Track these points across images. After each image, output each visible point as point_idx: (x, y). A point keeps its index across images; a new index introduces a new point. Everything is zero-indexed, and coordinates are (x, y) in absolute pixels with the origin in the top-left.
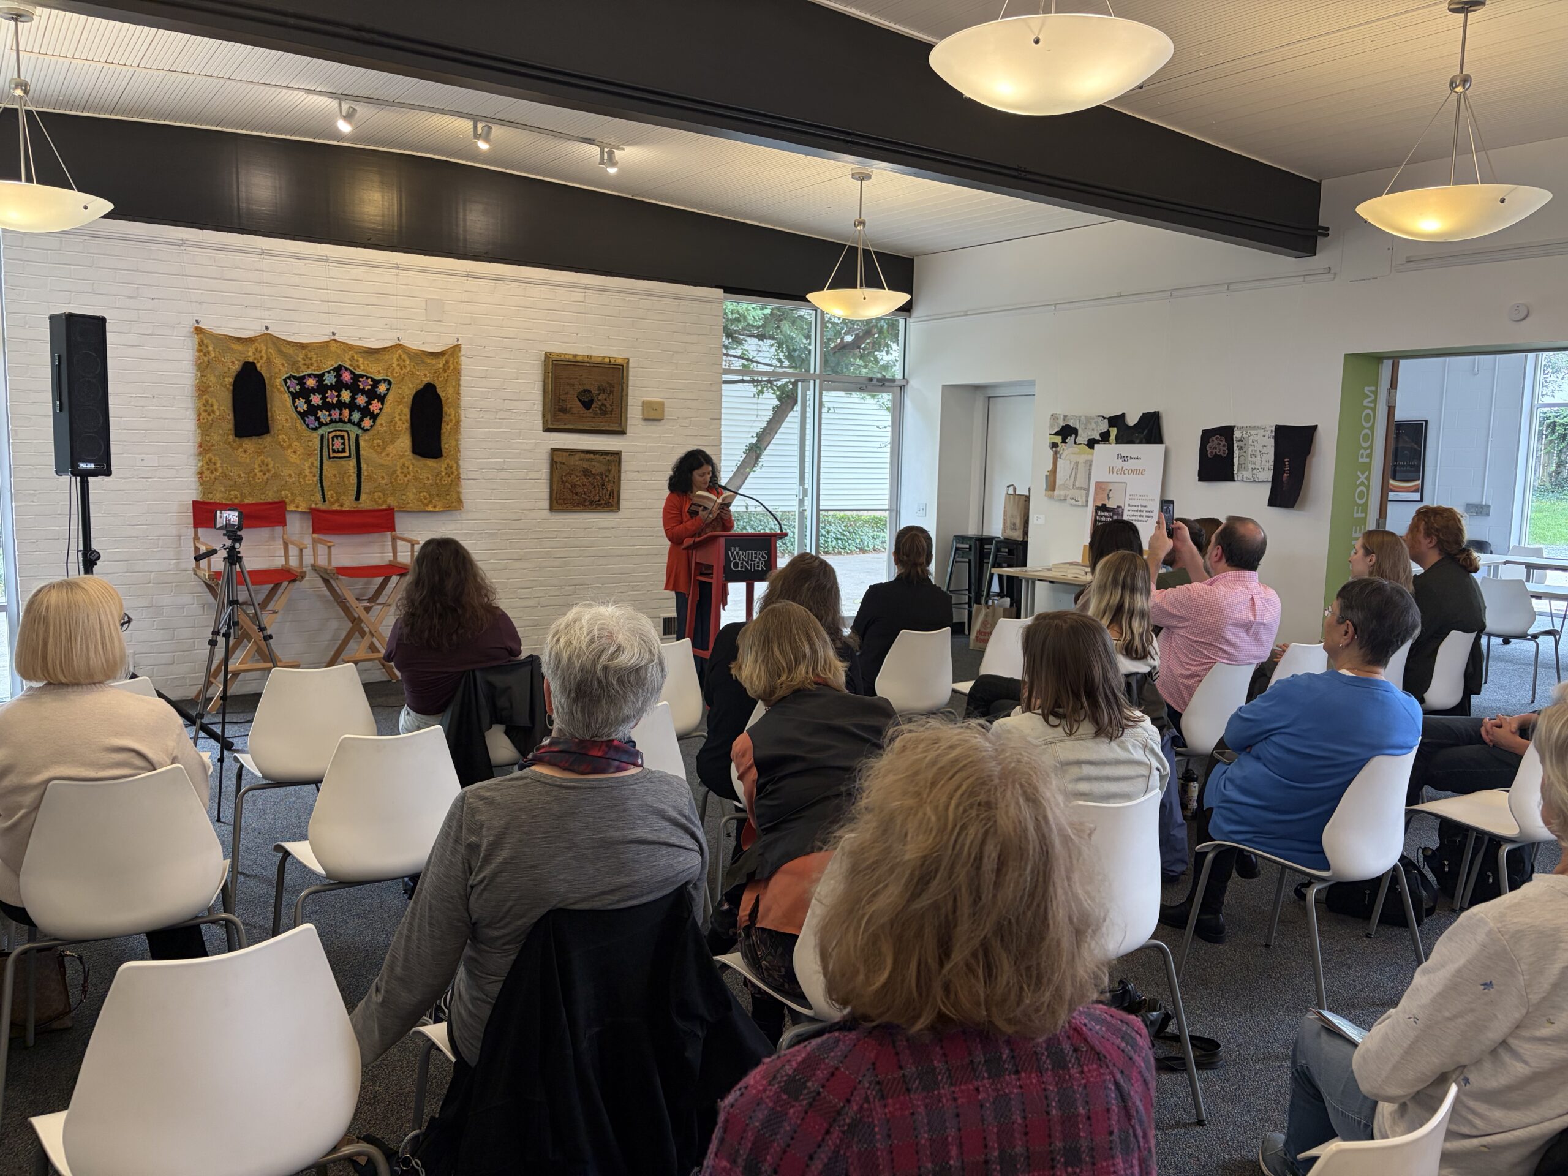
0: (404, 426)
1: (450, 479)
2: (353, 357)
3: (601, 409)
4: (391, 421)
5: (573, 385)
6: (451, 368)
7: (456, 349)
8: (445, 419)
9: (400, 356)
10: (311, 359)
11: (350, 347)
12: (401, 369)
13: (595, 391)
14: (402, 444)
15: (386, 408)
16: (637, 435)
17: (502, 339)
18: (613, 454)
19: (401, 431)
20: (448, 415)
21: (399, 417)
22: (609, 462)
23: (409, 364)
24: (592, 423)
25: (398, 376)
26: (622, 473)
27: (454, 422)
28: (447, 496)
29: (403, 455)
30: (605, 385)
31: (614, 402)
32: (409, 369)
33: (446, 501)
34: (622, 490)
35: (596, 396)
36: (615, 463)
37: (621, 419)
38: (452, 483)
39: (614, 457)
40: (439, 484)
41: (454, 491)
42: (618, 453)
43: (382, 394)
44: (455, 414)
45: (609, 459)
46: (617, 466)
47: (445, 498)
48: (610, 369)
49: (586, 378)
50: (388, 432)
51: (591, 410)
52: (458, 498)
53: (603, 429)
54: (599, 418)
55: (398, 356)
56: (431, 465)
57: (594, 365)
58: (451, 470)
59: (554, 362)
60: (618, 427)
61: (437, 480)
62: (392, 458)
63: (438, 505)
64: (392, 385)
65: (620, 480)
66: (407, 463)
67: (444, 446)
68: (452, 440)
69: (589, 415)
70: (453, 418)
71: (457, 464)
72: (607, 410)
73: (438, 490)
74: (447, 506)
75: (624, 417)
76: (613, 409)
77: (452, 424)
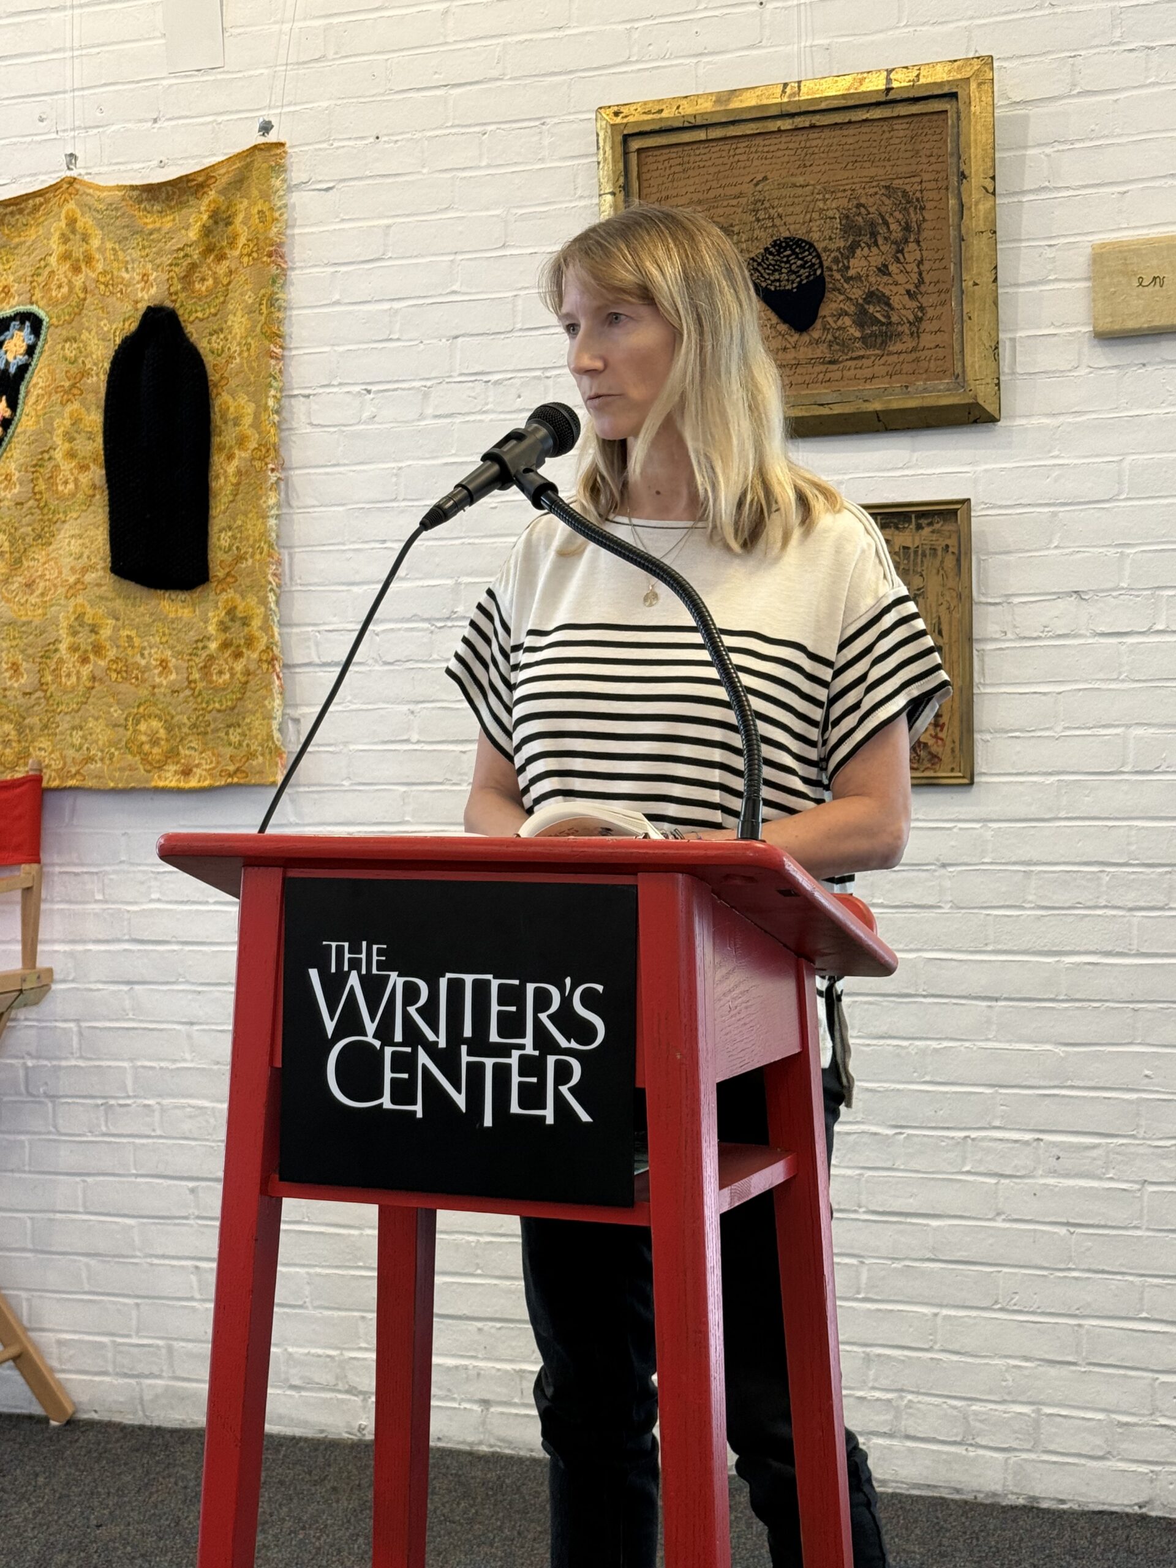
0: (84, 479)
1: (239, 666)
3: (862, 318)
4: (40, 464)
7: (258, 163)
8: (224, 437)
9: (72, 222)
12: (76, 270)
13: (826, 238)
14: (75, 546)
15: (24, 418)
16: (1061, 419)
17: (438, 92)
18: (927, 518)
19: (73, 495)
20: (231, 423)
21: (67, 445)
22: (908, 559)
23: (98, 249)
24: (825, 388)
25: (65, 298)
26: (980, 603)
27: (253, 445)
28: (231, 731)
29: (78, 581)
30: (875, 203)
31: (927, 278)
32: (100, 267)
33: (228, 751)
34: (984, 685)
35: (836, 261)
36: (939, 558)
37: (962, 351)
38: (247, 683)
39: (933, 532)
40: (201, 685)
41: (254, 713)
42: (955, 511)
43: (12, 370)
44: (257, 416)
45: (908, 544)
46: (951, 574)
47: (222, 740)
48: (899, 125)
49: (783, 186)
50: (31, 503)
51: (816, 334)
52: (270, 737)
53: (877, 406)
54: (855, 362)
55: (63, 224)
56: (172, 615)
57: (817, 120)
58: (246, 629)
59: (635, 145)
60: (948, 390)
61: (194, 670)
62: (42, 595)
63: (197, 766)
64: (43, 332)
65: (970, 640)
66: (90, 611)
67: (219, 539)
68: (245, 514)
69: (805, 353)
70: (249, 432)
71: (266, 608)
72: (895, 319)
73: (196, 709)
74: (232, 768)
75: (980, 339)
76: (921, 308)
77: (246, 455)
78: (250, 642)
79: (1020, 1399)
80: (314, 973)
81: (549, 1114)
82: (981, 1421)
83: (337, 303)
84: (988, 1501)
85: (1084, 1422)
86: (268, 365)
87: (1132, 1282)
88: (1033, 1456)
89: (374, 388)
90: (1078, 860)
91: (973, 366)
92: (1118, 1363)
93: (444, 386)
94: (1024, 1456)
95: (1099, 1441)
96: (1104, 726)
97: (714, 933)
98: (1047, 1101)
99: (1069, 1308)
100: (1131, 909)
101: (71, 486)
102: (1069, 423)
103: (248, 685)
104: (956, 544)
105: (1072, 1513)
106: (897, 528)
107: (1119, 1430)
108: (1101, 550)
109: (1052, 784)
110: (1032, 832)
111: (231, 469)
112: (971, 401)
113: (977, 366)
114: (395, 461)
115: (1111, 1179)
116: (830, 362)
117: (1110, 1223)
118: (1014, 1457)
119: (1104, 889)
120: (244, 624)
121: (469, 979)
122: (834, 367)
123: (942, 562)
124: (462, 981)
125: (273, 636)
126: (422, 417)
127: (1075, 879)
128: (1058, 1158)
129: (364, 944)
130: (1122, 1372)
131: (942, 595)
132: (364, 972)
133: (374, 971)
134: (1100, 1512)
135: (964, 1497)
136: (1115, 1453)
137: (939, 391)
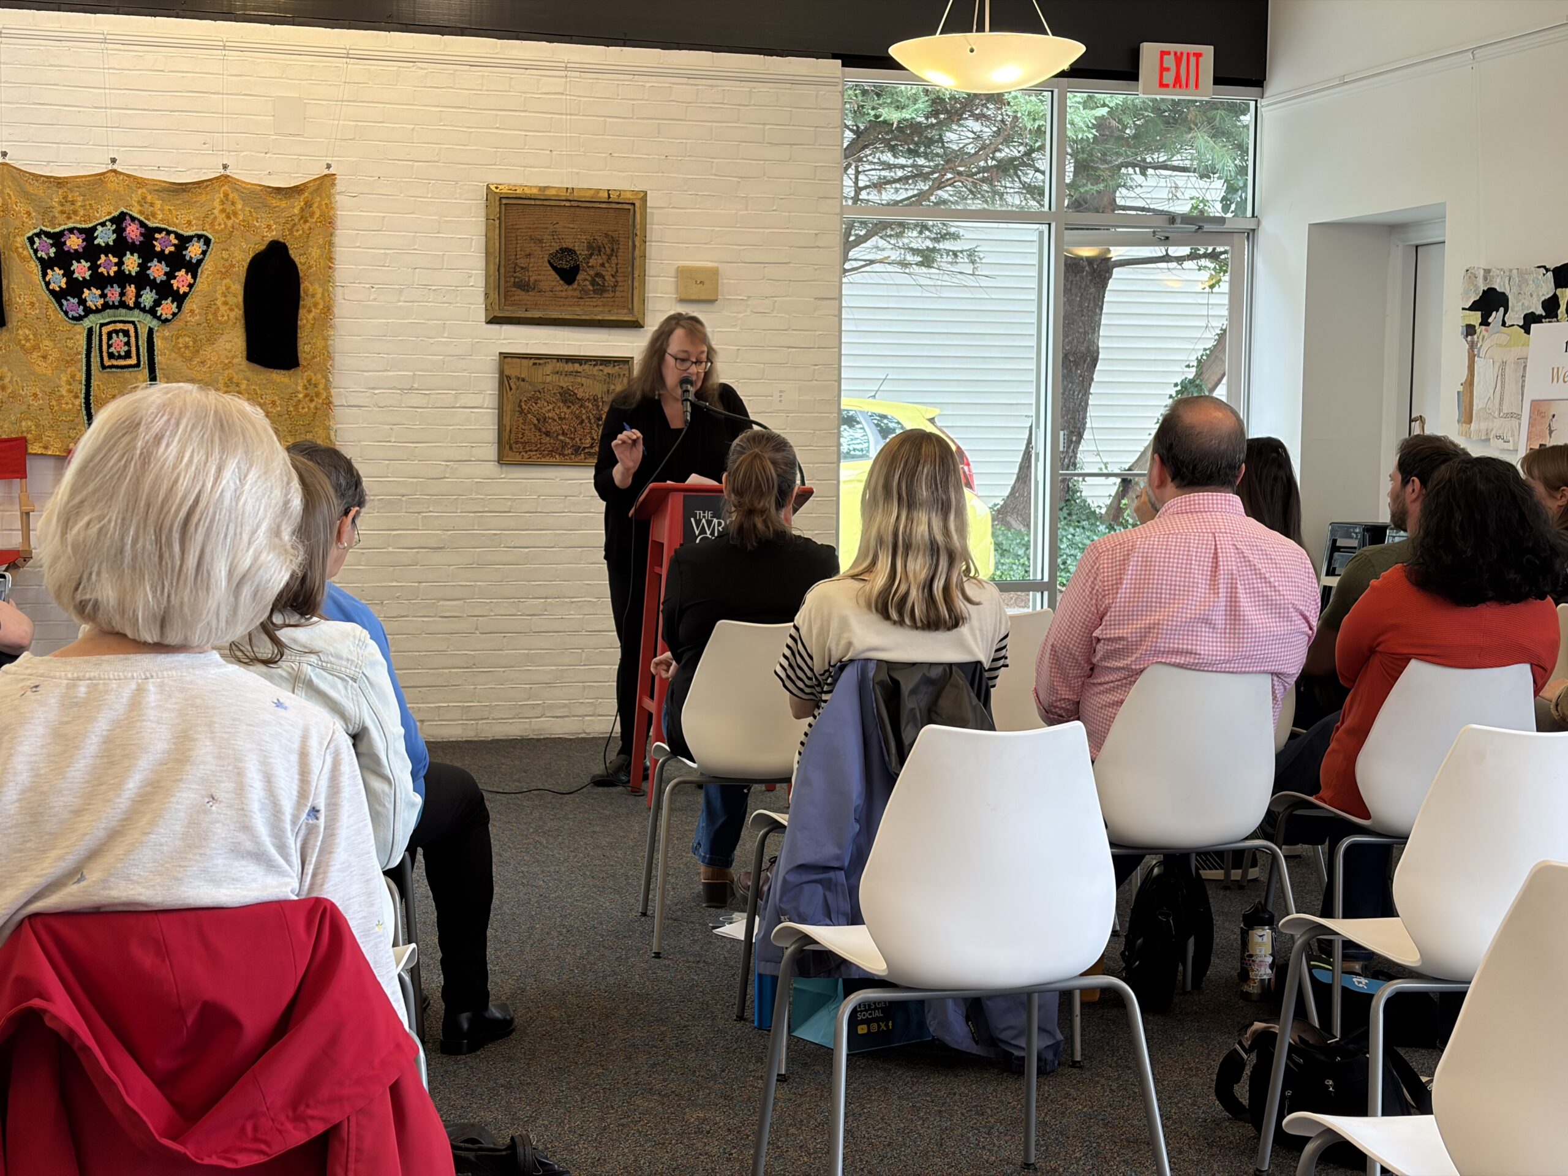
0: (232, 315)
1: (312, 405)
2: (144, 198)
3: (593, 283)
4: (209, 306)
5: (541, 241)
6: (317, 215)
7: (326, 182)
8: (306, 302)
9: (226, 195)
10: (73, 203)
11: (140, 182)
12: (228, 217)
13: (581, 250)
15: (200, 284)
17: (410, 163)
18: (617, 363)
19: (226, 322)
20: (310, 296)
21: (223, 299)
22: (610, 378)
23: (241, 210)
24: (578, 308)
25: (222, 230)
27: (321, 307)
29: (230, 362)
30: (601, 239)
31: (619, 270)
32: (241, 218)
35: (584, 259)
36: (621, 378)
37: (633, 300)
38: (316, 413)
39: (619, 368)
40: (293, 413)
41: (319, 427)
43: (194, 261)
44: (323, 294)
45: (610, 372)
48: (610, 210)
49: (565, 227)
50: (205, 324)
51: (575, 285)
53: (599, 317)
54: (589, 299)
55: (222, 196)
56: (278, 381)
57: (580, 204)
58: (317, 389)
59: (504, 201)
60: (627, 314)
61: (290, 407)
62: (210, 367)
64: (211, 245)
66: (236, 377)
67: (303, 348)
68: (317, 337)
69: (570, 293)
70: (318, 301)
71: (326, 380)
72: (606, 284)
73: (291, 424)
75: (640, 296)
76: (617, 282)
77: (318, 311)
78: (318, 395)
80: (692, 519)
83: (358, 247)
86: (327, 271)
89: (376, 286)
91: (636, 306)
93: (409, 288)
101: (226, 318)
106: (605, 365)
112: (636, 319)
113: (638, 307)
114: (386, 319)
116: (581, 298)
120: (316, 387)
122: (579, 300)
125: (330, 393)
126: (399, 301)
137: (624, 314)
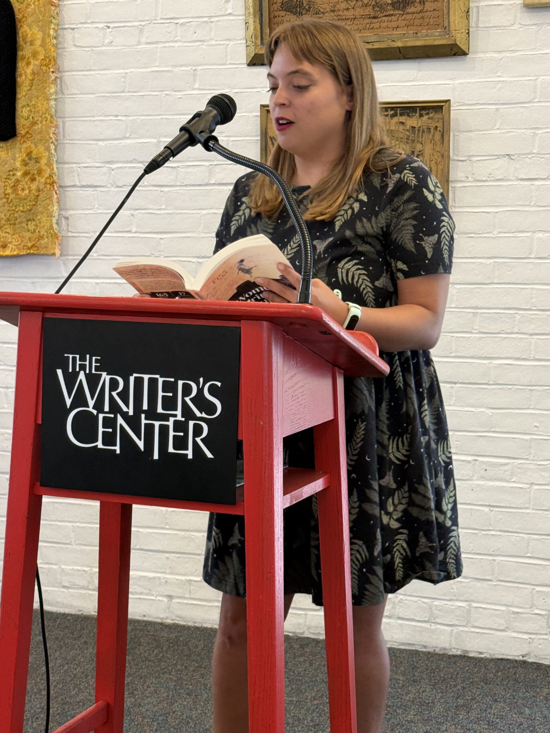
8: (25, 51)
16: (504, 54)
18: (425, 111)
20: (28, 44)
22: (414, 134)
24: (370, 33)
26: (454, 160)
27: (41, 57)
28: (29, 223)
33: (28, 235)
34: (455, 207)
36: (432, 133)
37: (449, 13)
38: (38, 196)
39: (429, 118)
40: (12, 196)
41: (42, 213)
42: (442, 107)
44: (43, 40)
45: (415, 125)
46: (438, 143)
47: (24, 228)
52: (51, 227)
53: (399, 44)
54: (388, 18)
58: (38, 165)
60: (440, 36)
61: (8, 188)
63: (10, 243)
65: (448, 181)
67: (22, 112)
68: (37, 97)
70: (40, 49)
71: (49, 153)
73: (9, 210)
74: (30, 245)
75: (459, 6)
77: (37, 63)
78: (40, 172)
79: (461, 598)
80: (59, 372)
81: (190, 453)
82: (440, 610)
84: (441, 653)
85: (494, 611)
86: (50, 10)
87: (523, 537)
88: (466, 629)
89: (112, 25)
90: (503, 307)
91: (454, 22)
92: (515, 580)
93: (152, 25)
94: (461, 629)
95: (502, 621)
96: (520, 232)
97: (284, 354)
98: (481, 439)
99: (489, 551)
100: (531, 335)
102: (508, 57)
103: (39, 198)
104: (442, 126)
105: (486, 659)
106: (409, 116)
107: (513, 616)
108: (523, 131)
109: (491, 263)
110: (478, 290)
111: (29, 71)
112: (453, 42)
113: (457, 22)
114: (124, 69)
115: (514, 482)
116: (375, 18)
117: (512, 506)
118: (455, 630)
119: (517, 323)
120: (36, 162)
121: (146, 377)
122: (376, 20)
123: (433, 136)
124: (142, 379)
125: (53, 169)
126: (139, 43)
127: (501, 317)
128: (486, 470)
129: (88, 356)
130: (516, 585)
131: (433, 155)
132: (87, 372)
133: (93, 372)
134: (501, 659)
135: (428, 650)
136: (510, 628)
137: (435, 36)
